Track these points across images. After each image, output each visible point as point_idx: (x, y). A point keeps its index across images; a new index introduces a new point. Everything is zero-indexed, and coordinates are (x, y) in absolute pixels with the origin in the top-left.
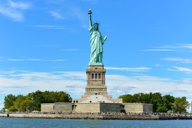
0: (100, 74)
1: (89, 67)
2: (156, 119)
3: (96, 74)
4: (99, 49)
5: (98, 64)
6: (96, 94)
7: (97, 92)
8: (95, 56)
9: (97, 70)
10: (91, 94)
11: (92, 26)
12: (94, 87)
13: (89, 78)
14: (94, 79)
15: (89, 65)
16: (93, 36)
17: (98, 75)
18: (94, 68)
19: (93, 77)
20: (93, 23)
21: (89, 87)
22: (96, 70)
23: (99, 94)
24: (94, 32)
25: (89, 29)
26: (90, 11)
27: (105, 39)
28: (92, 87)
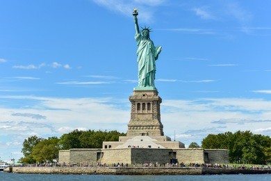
0: (149, 104)
1: (134, 94)
2: (198, 174)
3: (144, 104)
4: (149, 66)
5: (148, 88)
6: (143, 134)
7: (144, 131)
8: (143, 76)
9: (146, 97)
10: (136, 135)
11: (139, 32)
12: (141, 123)
13: (133, 110)
14: (141, 112)
15: (134, 89)
16: (141, 47)
17: (146, 105)
18: (141, 94)
19: (138, 109)
20: (140, 29)
21: (133, 124)
22: (143, 98)
23: (148, 134)
24: (142, 42)
25: (136, 37)
26: (136, 11)
27: (158, 51)
28: (137, 124)
